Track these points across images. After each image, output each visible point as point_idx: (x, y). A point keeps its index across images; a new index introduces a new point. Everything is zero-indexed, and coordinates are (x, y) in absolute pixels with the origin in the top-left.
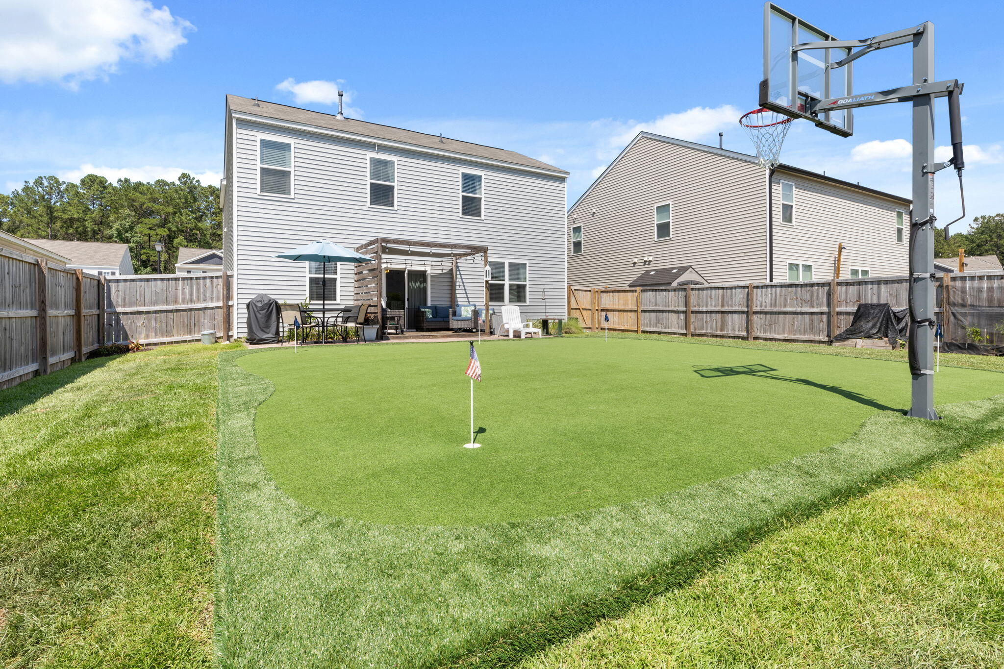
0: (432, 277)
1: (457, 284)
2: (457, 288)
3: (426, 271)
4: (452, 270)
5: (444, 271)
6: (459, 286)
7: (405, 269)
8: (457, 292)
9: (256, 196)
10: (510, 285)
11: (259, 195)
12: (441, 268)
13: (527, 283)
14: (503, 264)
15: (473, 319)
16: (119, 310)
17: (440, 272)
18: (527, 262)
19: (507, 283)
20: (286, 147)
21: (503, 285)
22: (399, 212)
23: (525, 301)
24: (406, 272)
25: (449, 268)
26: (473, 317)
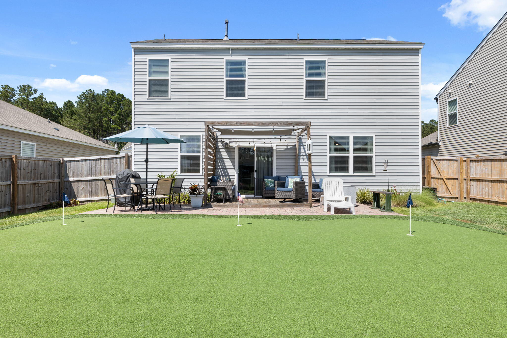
0: (277, 152)
1: (301, 157)
2: (301, 161)
3: (272, 148)
4: (295, 145)
5: (289, 147)
6: (303, 159)
7: (254, 146)
8: (301, 164)
9: (146, 100)
10: (355, 157)
11: (148, 99)
12: (286, 144)
13: (374, 155)
14: (348, 137)
15: (294, 191)
16: (71, 179)
17: (285, 147)
18: (373, 135)
19: (351, 155)
20: (165, 62)
21: (348, 157)
22: (249, 100)
23: (371, 171)
24: (255, 149)
25: (293, 144)
26: (294, 189)
